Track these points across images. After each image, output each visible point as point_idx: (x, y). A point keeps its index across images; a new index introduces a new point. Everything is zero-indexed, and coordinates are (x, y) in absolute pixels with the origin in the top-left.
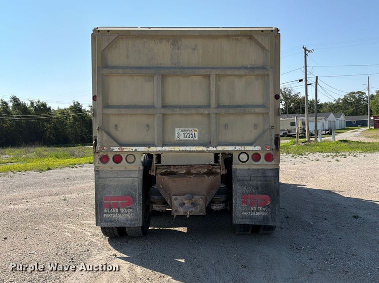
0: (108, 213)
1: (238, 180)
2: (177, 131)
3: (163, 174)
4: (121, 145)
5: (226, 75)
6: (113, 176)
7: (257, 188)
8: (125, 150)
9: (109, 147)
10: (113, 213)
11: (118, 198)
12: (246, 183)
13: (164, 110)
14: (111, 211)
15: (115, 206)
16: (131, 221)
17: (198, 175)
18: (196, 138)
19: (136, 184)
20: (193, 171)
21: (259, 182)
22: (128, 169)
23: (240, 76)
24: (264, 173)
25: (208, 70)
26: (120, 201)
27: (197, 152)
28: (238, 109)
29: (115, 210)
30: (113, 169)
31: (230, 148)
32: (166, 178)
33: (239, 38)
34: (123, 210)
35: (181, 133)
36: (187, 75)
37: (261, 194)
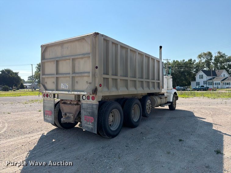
0: (46, 117)
1: (83, 109)
2: (62, 84)
3: (63, 103)
5: (78, 58)
6: (47, 102)
7: (90, 113)
8: (49, 92)
9: (43, 91)
11: (48, 111)
12: (86, 110)
16: (51, 121)
18: (68, 88)
20: (72, 103)
21: (90, 110)
22: (51, 100)
23: (82, 58)
24: (92, 106)
25: (69, 57)
26: (49, 113)
27: (65, 94)
28: (79, 74)
31: (79, 93)
33: (82, 40)
34: (49, 116)
35: (63, 86)
36: (65, 60)
37: (91, 116)
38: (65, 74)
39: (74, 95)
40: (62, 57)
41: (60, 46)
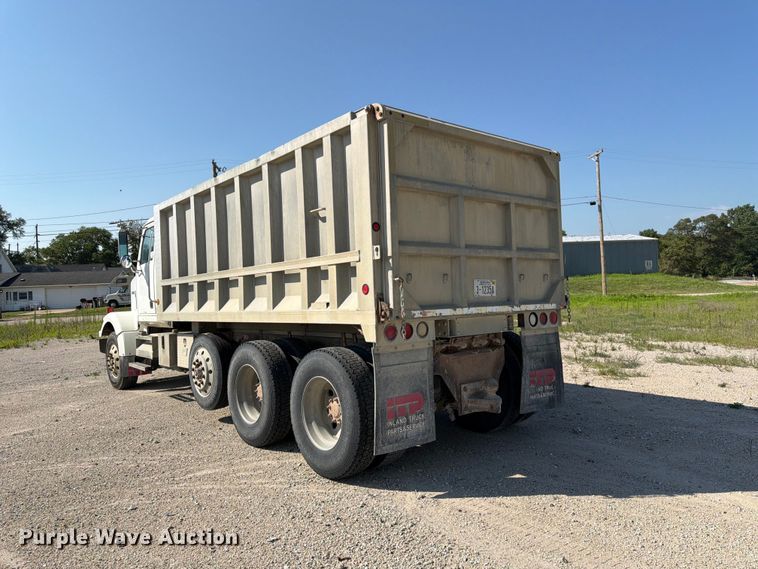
0: (392, 428)
1: (528, 352)
2: (477, 283)
4: (423, 307)
6: (397, 362)
7: (543, 361)
8: (429, 315)
9: (409, 311)
10: (399, 426)
11: (404, 399)
12: (534, 354)
13: (467, 250)
14: (397, 422)
15: (403, 413)
16: (424, 434)
17: (480, 348)
18: (494, 295)
19: (426, 371)
20: (474, 344)
21: (545, 352)
22: (419, 347)
23: (529, 207)
24: (548, 339)
26: (408, 404)
29: (402, 420)
30: (398, 350)
32: (451, 357)
33: (527, 157)
34: (412, 418)
35: (480, 287)
36: (483, 201)
37: (547, 368)
38: (481, 247)
39: (505, 317)
40: (471, 188)
41: (462, 147)
